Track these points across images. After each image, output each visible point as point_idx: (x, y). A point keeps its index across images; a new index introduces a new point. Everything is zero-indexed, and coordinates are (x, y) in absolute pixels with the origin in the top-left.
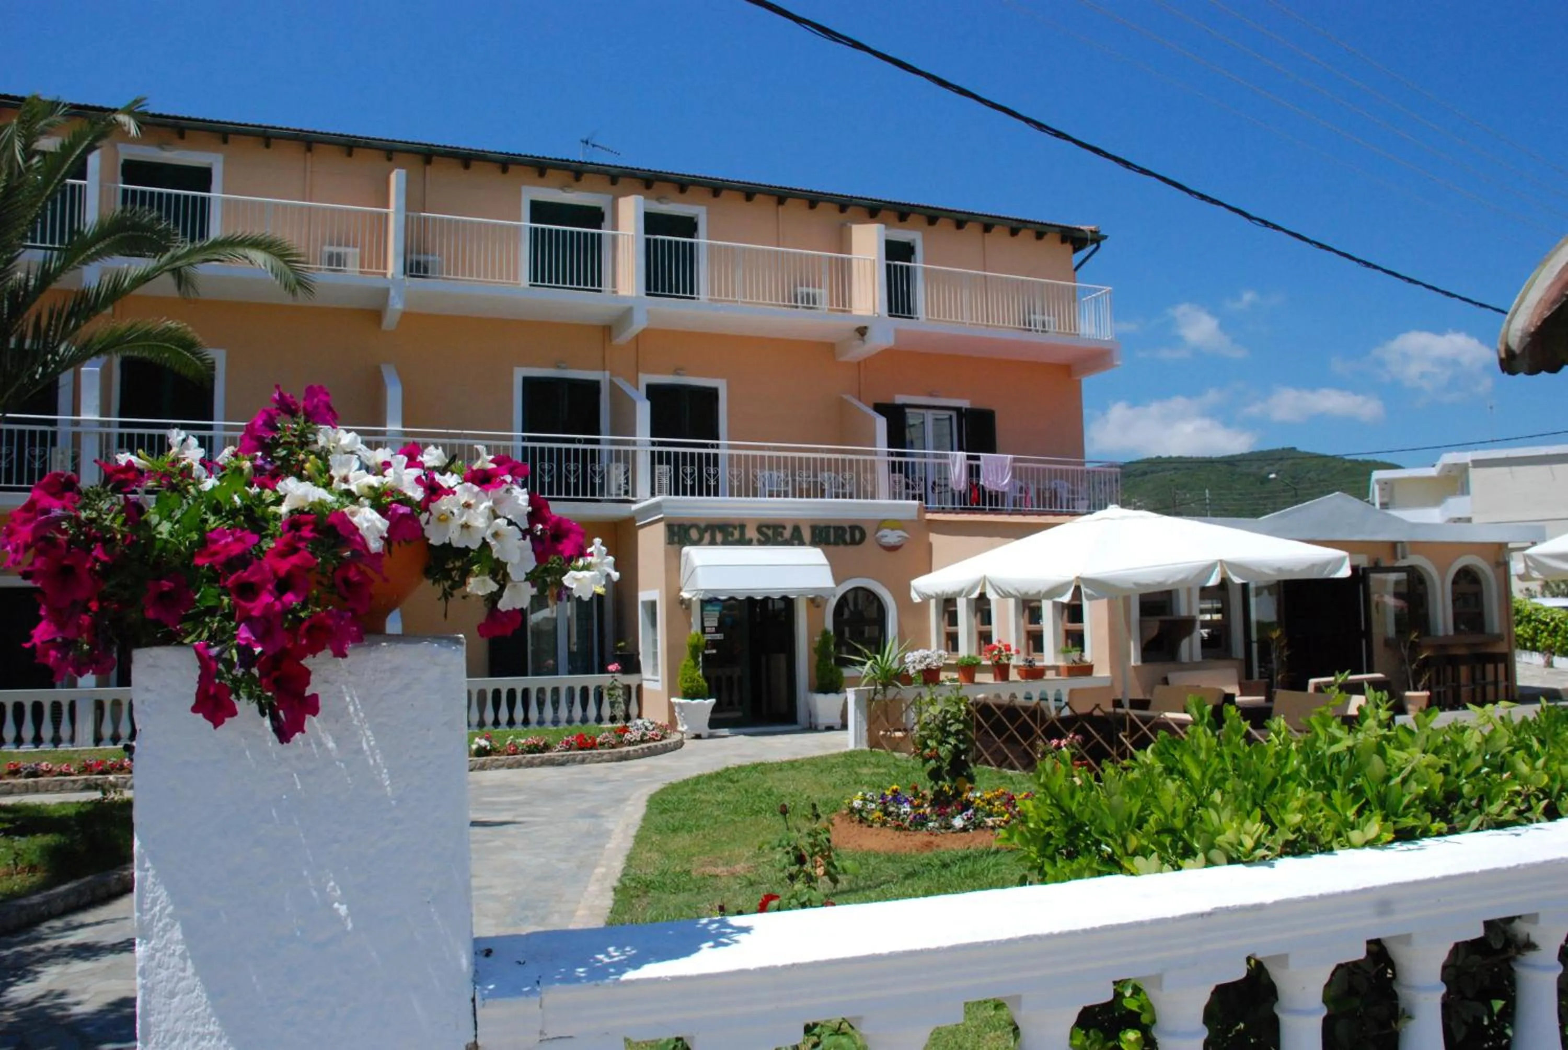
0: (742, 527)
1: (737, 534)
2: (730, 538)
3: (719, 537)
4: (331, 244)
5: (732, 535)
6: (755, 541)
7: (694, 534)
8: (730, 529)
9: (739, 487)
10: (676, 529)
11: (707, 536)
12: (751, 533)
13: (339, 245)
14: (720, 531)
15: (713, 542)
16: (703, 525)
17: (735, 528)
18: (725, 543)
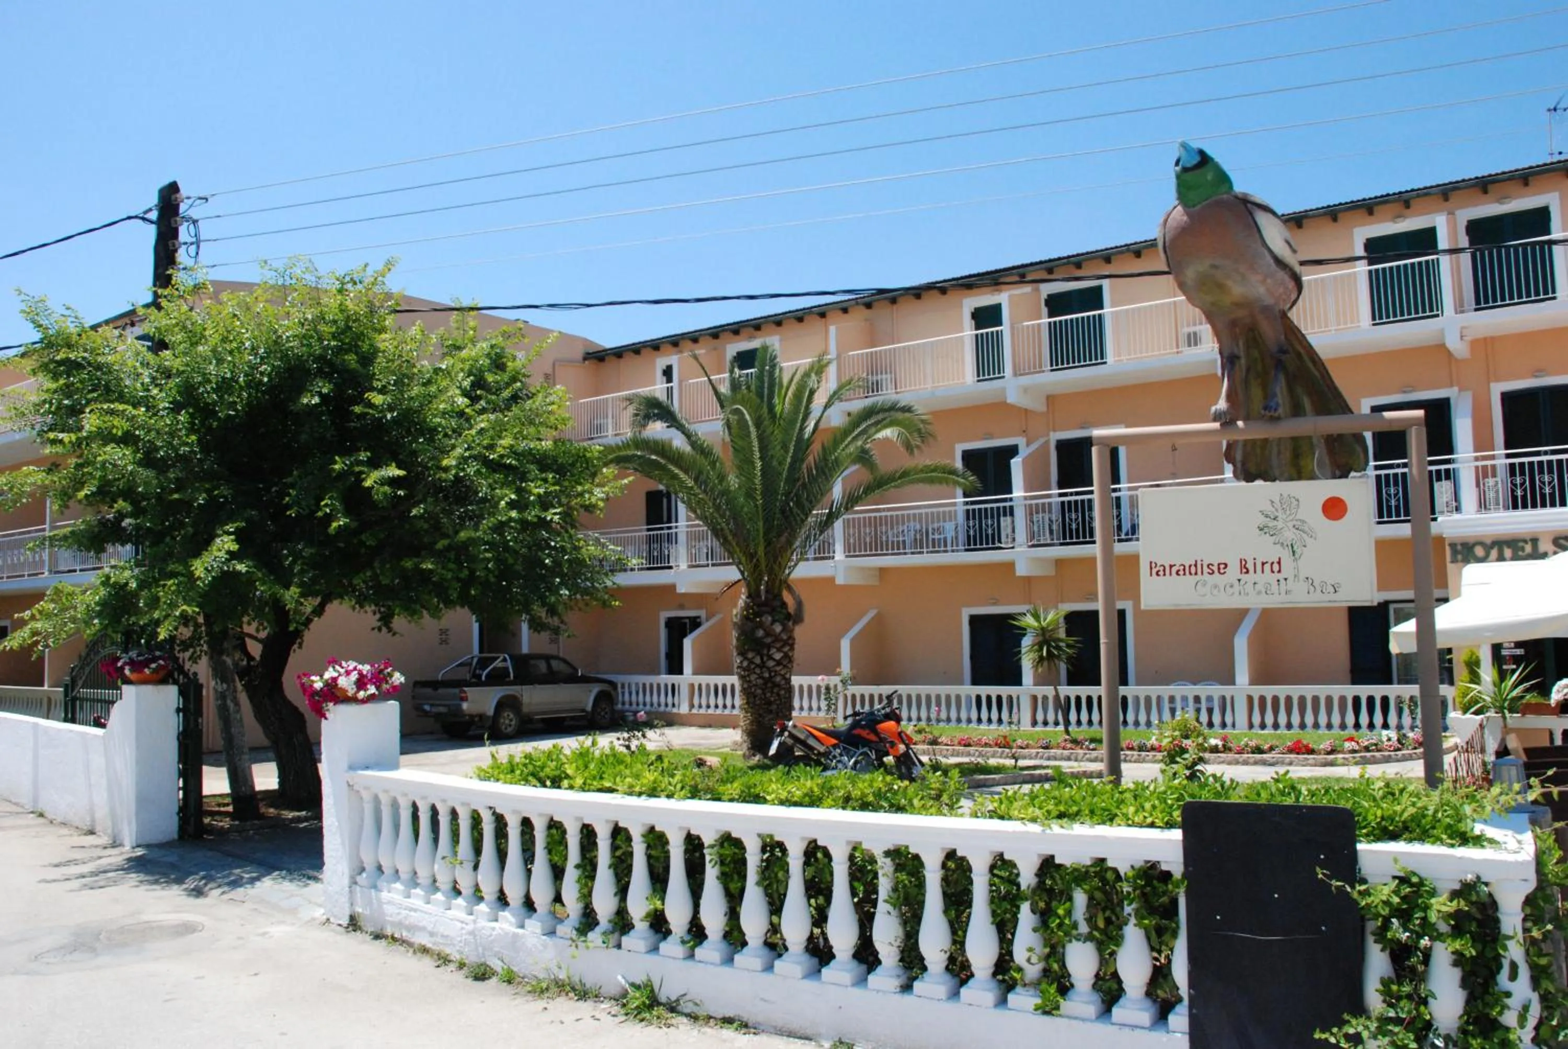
0: (1535, 541)
1: (1528, 548)
2: (1520, 553)
3: (1508, 552)
4: (1188, 325)
5: (1523, 549)
6: (1550, 553)
7: (1479, 551)
8: (1521, 544)
9: (1524, 497)
10: (1459, 547)
11: (1494, 553)
12: (1545, 545)
13: (1195, 325)
14: (1509, 547)
15: (1501, 558)
16: (1488, 542)
17: (1525, 541)
18: (1515, 558)
